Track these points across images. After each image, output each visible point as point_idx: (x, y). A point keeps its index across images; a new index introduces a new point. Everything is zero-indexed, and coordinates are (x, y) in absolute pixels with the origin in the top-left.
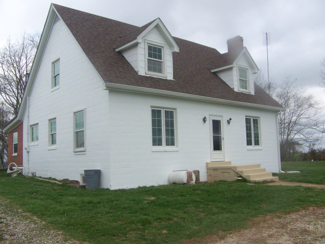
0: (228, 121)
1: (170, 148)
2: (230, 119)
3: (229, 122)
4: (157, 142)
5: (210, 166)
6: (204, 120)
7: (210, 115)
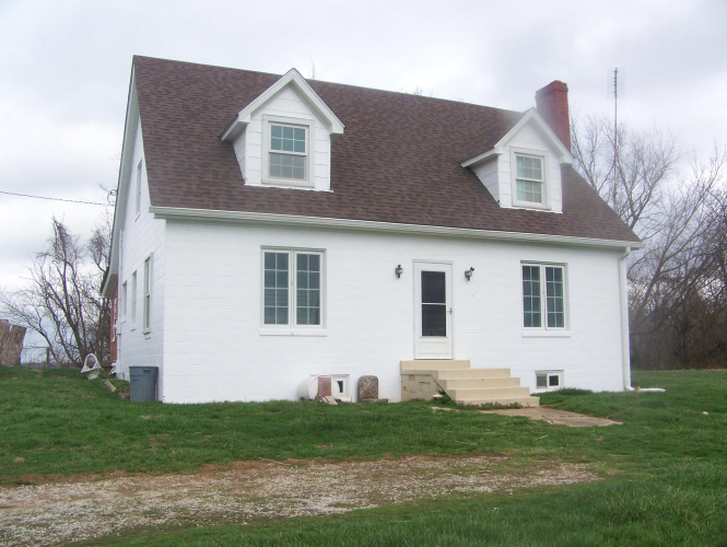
0: (466, 273)
2: (472, 269)
3: (468, 276)
5: (406, 368)
6: (398, 272)
7: (414, 262)
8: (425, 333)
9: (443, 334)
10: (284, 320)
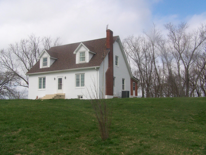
1: (44, 89)
3: (65, 78)
4: (40, 87)
6: (55, 79)
7: (57, 77)
8: (59, 89)
9: (61, 89)
10: (41, 88)
